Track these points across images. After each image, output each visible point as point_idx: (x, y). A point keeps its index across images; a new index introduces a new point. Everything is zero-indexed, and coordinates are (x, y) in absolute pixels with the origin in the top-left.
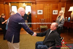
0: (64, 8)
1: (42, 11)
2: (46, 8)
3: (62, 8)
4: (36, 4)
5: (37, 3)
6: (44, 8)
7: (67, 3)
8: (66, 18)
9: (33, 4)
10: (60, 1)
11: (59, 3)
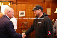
0: (50, 9)
1: (24, 12)
2: (29, 9)
3: (47, 9)
4: (16, 4)
5: (18, 3)
6: (27, 9)
7: (52, 4)
8: (53, 20)
9: (13, 4)
10: (45, 1)
11: (44, 3)
